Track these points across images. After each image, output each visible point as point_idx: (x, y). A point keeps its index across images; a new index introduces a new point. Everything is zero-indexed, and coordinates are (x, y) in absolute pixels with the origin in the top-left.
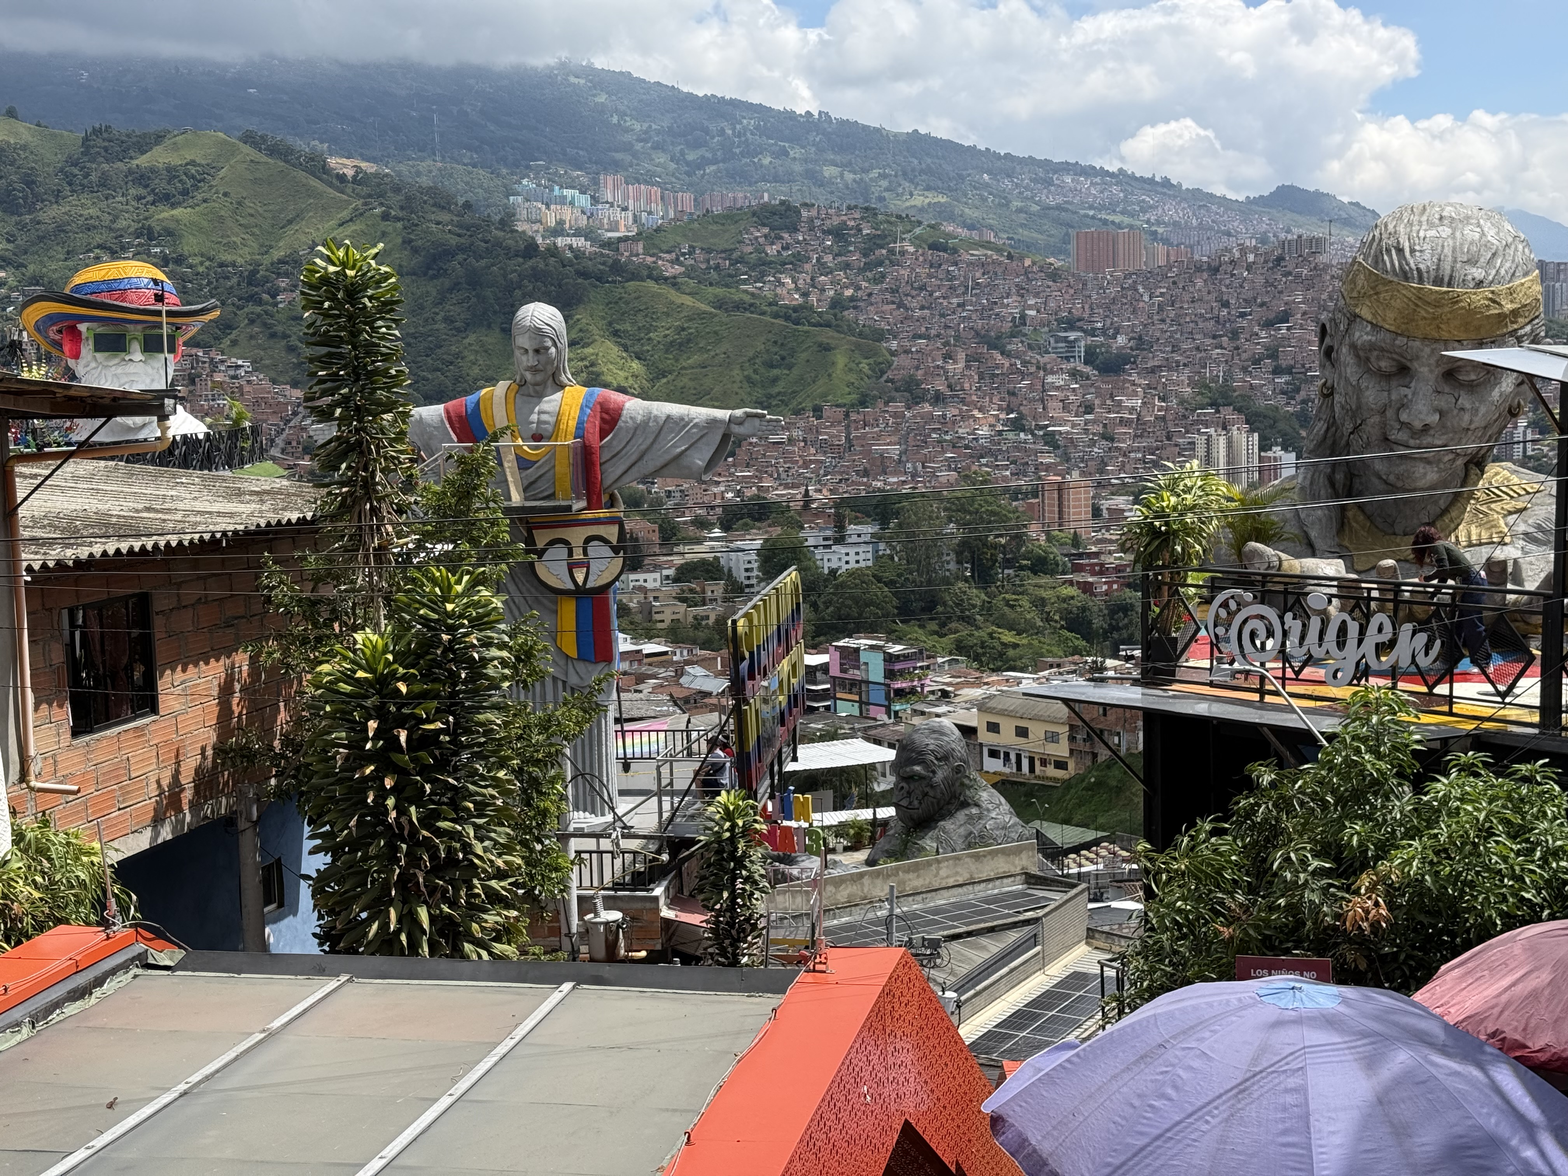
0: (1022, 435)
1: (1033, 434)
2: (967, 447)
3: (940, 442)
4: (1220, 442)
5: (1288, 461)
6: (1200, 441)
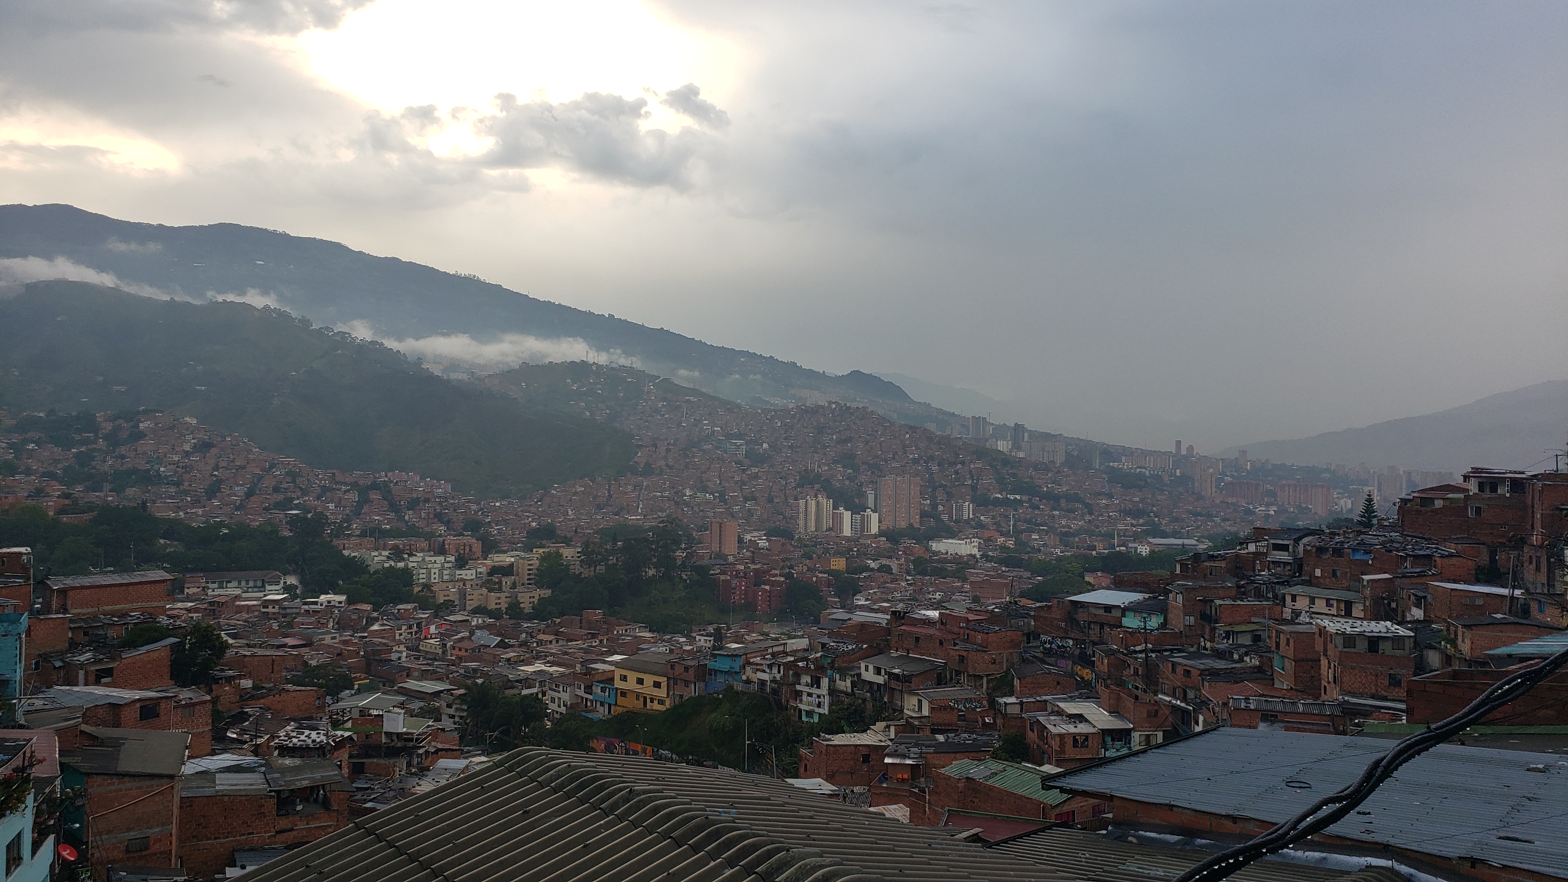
0: (707, 495)
1: (713, 495)
4: (812, 504)
5: (847, 515)
6: (802, 502)
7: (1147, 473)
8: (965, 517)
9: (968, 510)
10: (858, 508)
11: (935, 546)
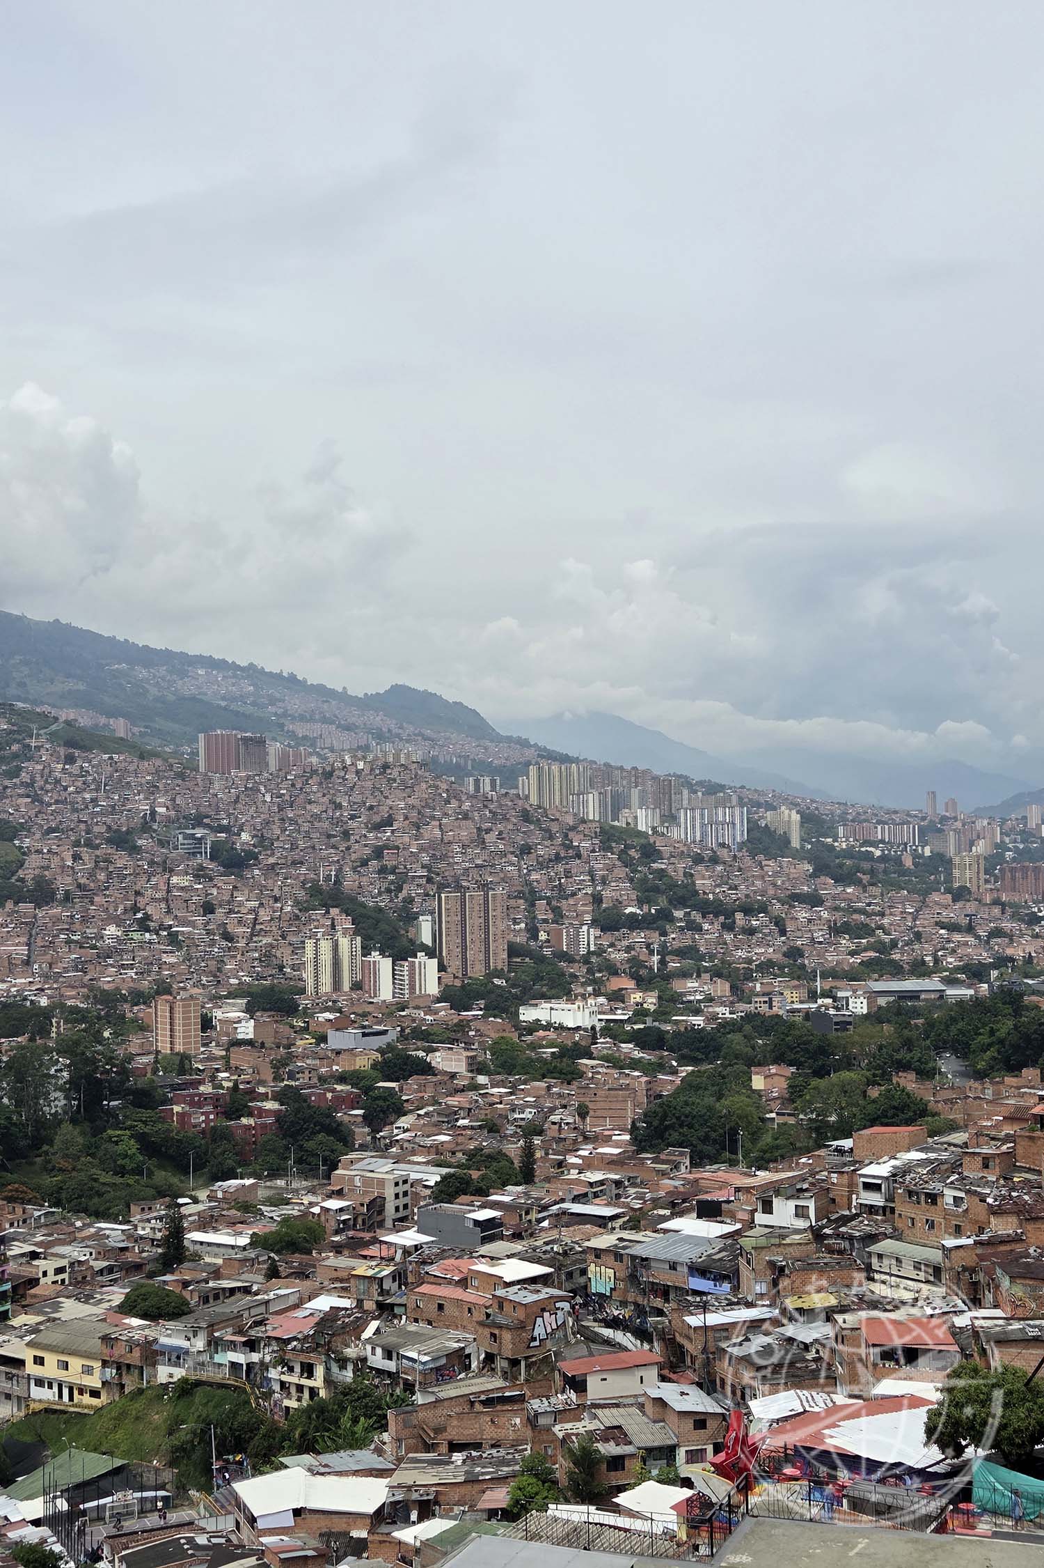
0: (147, 935)
1: (157, 934)
2: (94, 947)
3: (68, 942)
4: (326, 946)
5: (385, 965)
6: (309, 945)
7: (878, 853)
8: (583, 951)
9: (589, 938)
10: (402, 950)
11: (528, 1014)
